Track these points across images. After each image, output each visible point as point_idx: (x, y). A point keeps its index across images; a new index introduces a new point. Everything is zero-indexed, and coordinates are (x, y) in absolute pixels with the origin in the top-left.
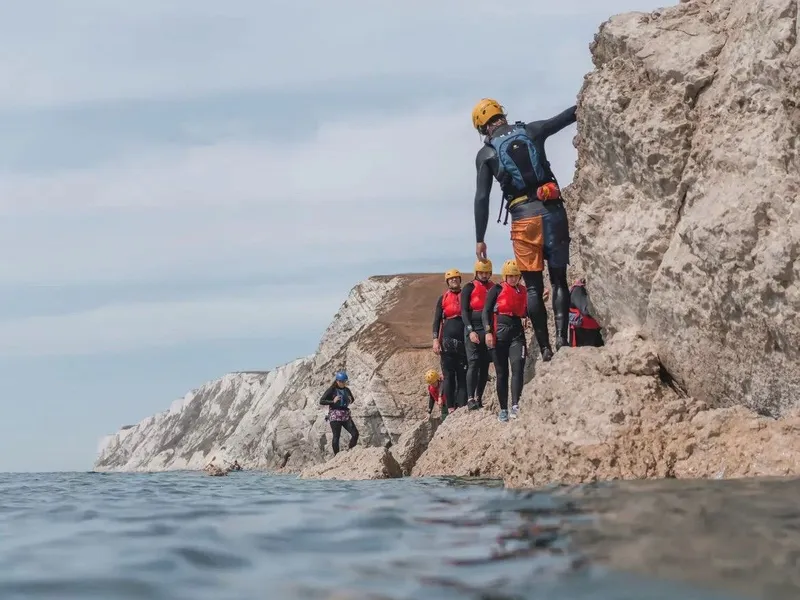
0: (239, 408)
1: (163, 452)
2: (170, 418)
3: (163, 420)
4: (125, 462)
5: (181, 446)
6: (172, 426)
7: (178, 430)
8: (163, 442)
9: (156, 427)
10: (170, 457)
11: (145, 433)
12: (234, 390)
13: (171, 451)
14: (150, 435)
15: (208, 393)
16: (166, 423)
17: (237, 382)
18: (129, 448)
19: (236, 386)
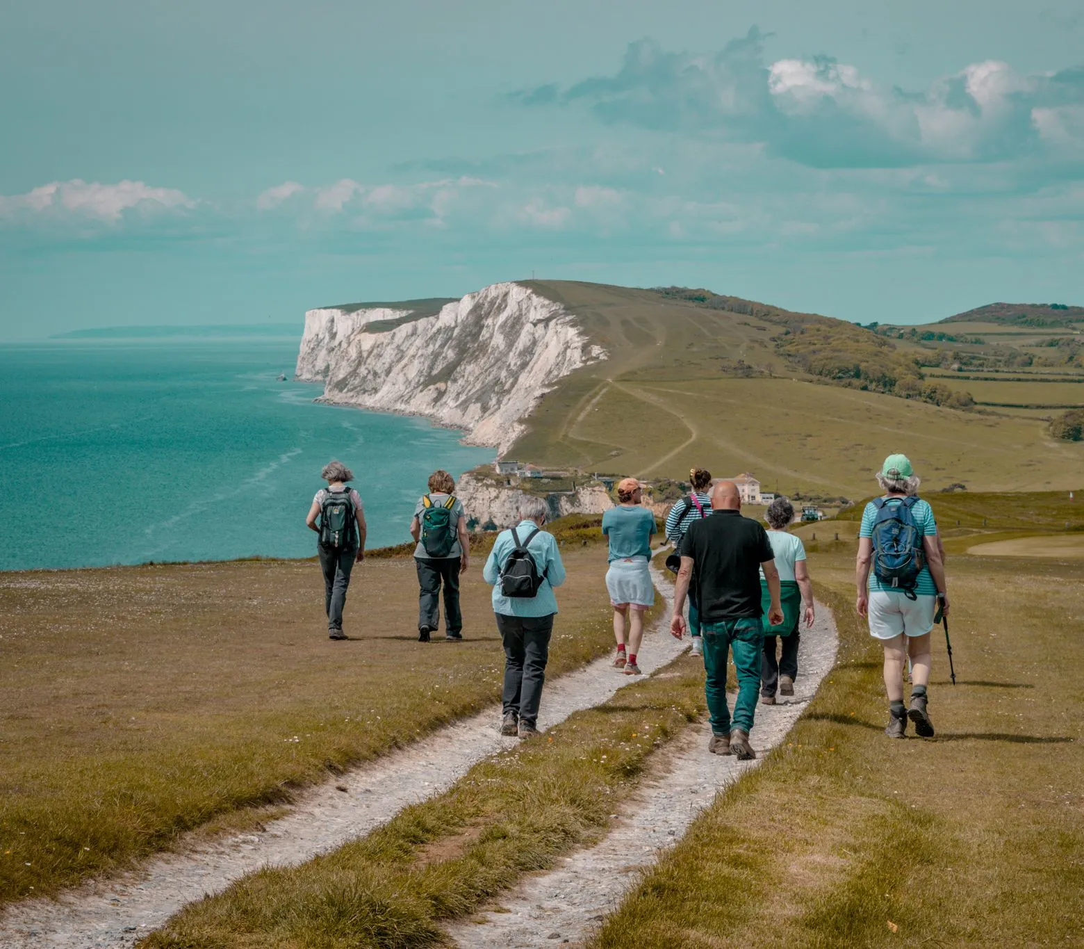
0: (522, 354)
1: (432, 387)
2: (439, 331)
3: (430, 334)
4: (376, 390)
5: (455, 381)
6: (442, 346)
7: (450, 354)
8: (431, 368)
9: (419, 342)
10: (441, 394)
11: (404, 348)
12: (521, 315)
13: (442, 386)
14: (412, 351)
15: (492, 303)
16: (433, 338)
17: (524, 307)
18: (380, 367)
19: (524, 312)
